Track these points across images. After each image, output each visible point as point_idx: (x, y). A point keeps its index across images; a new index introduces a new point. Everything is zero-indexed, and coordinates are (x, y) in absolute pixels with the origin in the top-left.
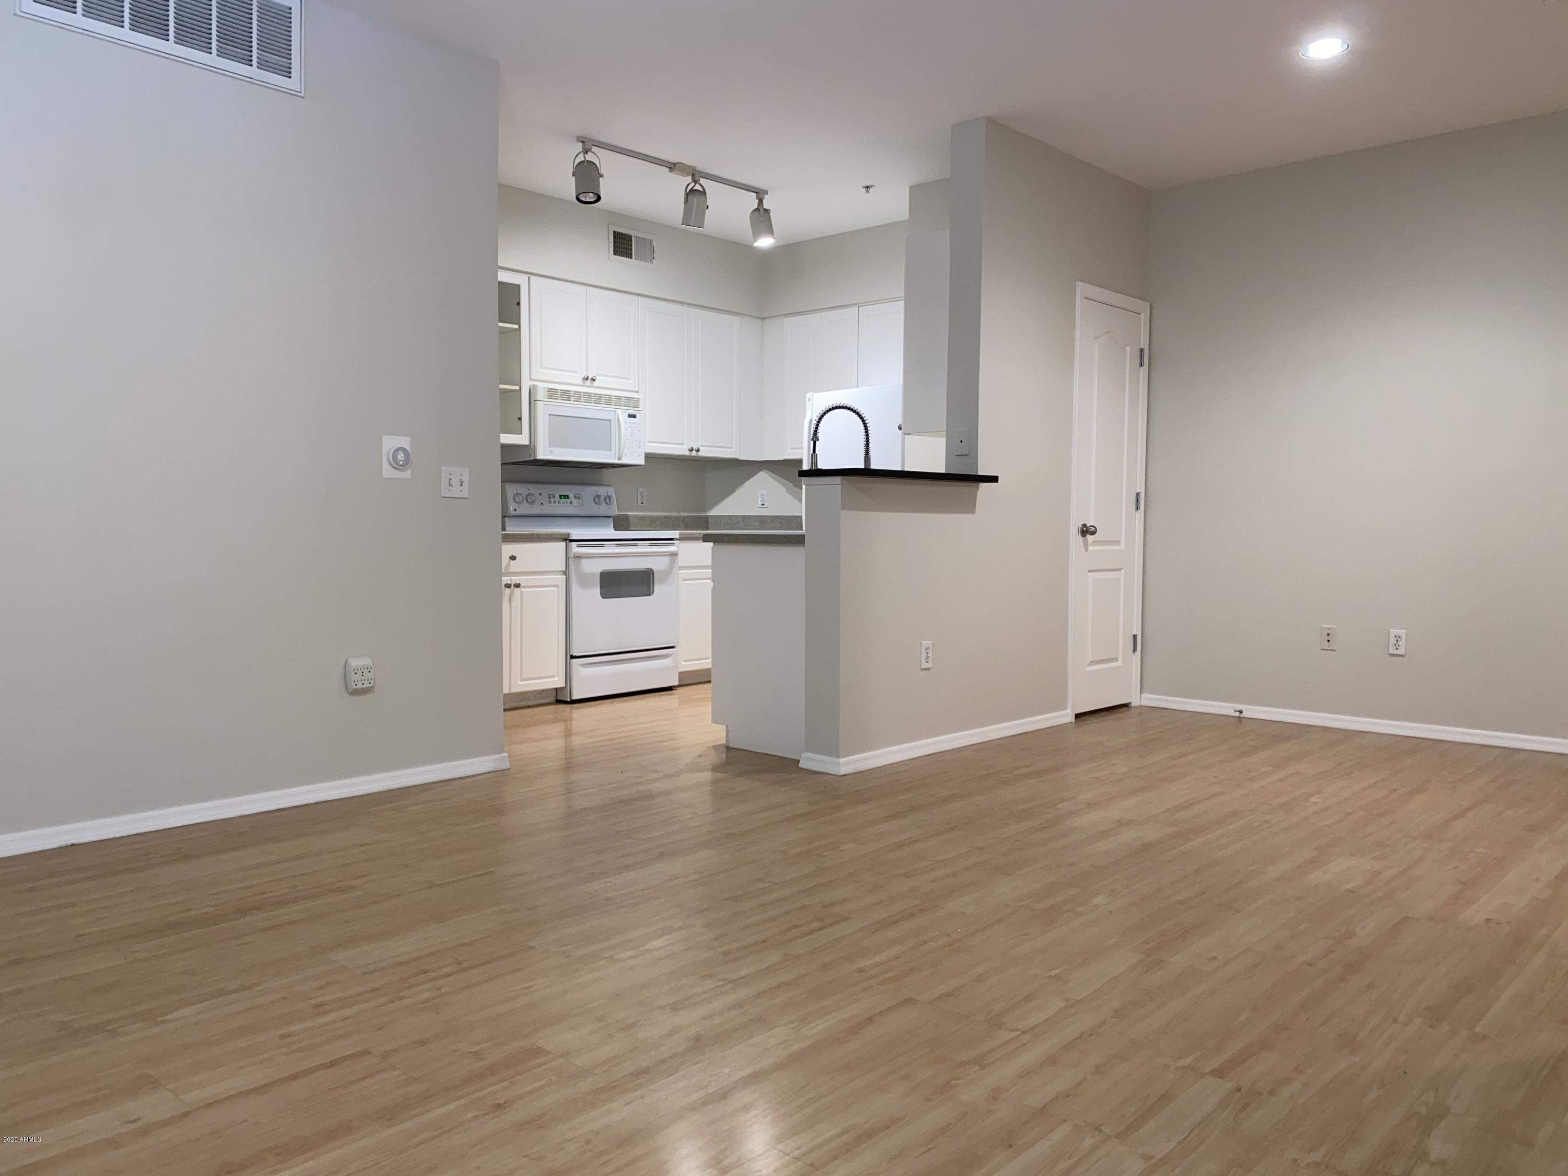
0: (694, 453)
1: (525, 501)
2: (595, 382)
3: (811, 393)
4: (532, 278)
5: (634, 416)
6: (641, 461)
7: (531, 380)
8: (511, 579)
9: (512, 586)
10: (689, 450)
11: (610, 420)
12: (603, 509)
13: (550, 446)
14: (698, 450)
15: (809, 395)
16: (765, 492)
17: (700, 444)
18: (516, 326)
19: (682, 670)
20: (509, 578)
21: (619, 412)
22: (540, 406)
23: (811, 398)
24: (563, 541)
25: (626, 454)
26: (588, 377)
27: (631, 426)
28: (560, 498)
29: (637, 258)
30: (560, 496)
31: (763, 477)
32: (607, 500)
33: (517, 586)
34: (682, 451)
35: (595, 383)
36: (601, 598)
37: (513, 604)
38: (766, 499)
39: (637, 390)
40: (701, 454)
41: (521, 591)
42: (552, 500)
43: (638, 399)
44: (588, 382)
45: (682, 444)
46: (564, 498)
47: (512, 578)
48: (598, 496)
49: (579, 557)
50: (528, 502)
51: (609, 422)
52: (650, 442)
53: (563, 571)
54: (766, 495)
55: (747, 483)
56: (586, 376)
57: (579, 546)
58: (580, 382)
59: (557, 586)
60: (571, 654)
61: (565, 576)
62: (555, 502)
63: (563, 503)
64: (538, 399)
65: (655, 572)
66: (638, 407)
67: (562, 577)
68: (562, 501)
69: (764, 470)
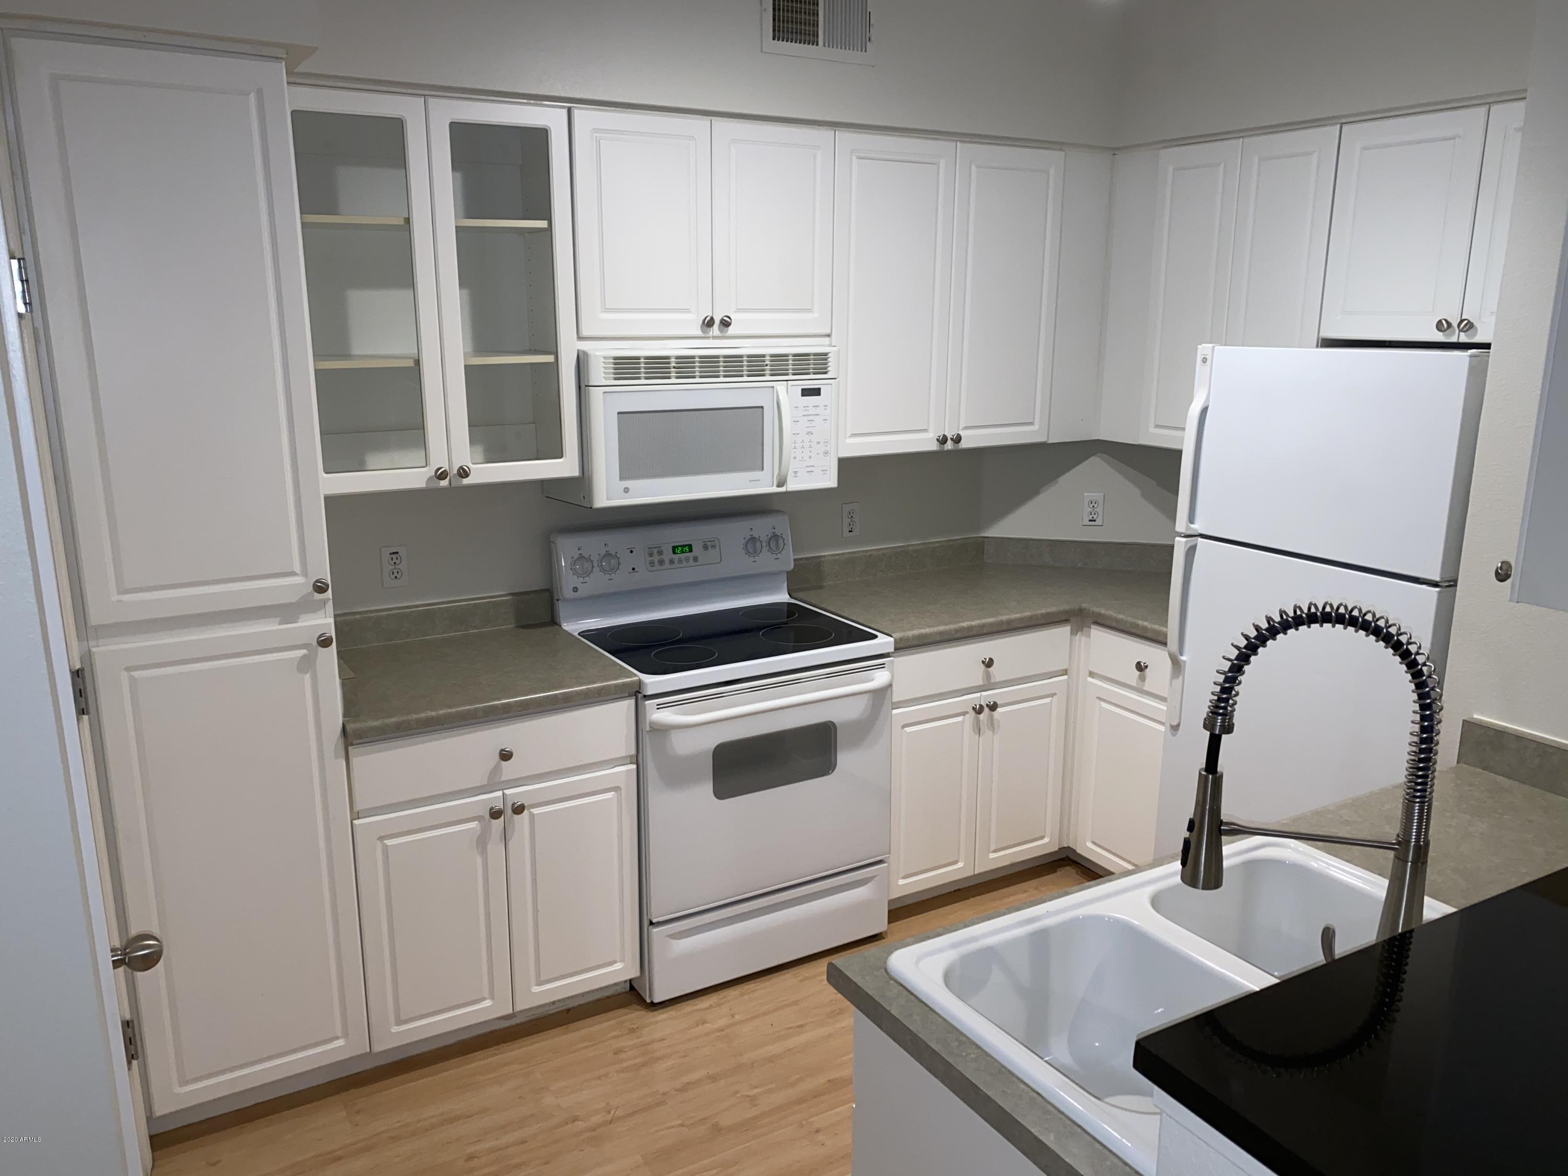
0: (949, 445)
1: (596, 569)
2: (730, 328)
4: (580, 114)
5: (816, 392)
6: (830, 480)
7: (580, 338)
8: (503, 794)
9: (509, 811)
10: (938, 440)
11: (762, 407)
12: (766, 561)
13: (621, 478)
14: (957, 440)
15: (1204, 349)
16: (1097, 496)
17: (962, 425)
18: (543, 224)
19: (895, 895)
20: (500, 793)
21: (781, 388)
22: (596, 397)
24: (630, 696)
25: (795, 473)
26: (712, 318)
27: (806, 413)
28: (674, 553)
29: (830, 43)
30: (674, 548)
31: (1095, 464)
32: (773, 545)
33: (519, 810)
34: (926, 443)
35: (731, 330)
36: (717, 800)
37: (511, 844)
38: (1099, 510)
39: (828, 331)
40: (964, 444)
41: (532, 816)
42: (656, 558)
43: (826, 354)
44: (715, 330)
45: (925, 430)
46: (682, 552)
47: (507, 792)
48: (753, 540)
49: (662, 730)
50: (603, 570)
51: (761, 409)
52: (854, 435)
53: (631, 756)
54: (1101, 503)
55: (1064, 480)
56: (708, 319)
57: (660, 707)
58: (699, 333)
59: (616, 789)
60: (649, 917)
61: (634, 766)
62: (661, 562)
63: (680, 561)
64: (591, 384)
65: (837, 727)
66: (826, 373)
67: (628, 771)
68: (676, 557)
69: (1099, 454)
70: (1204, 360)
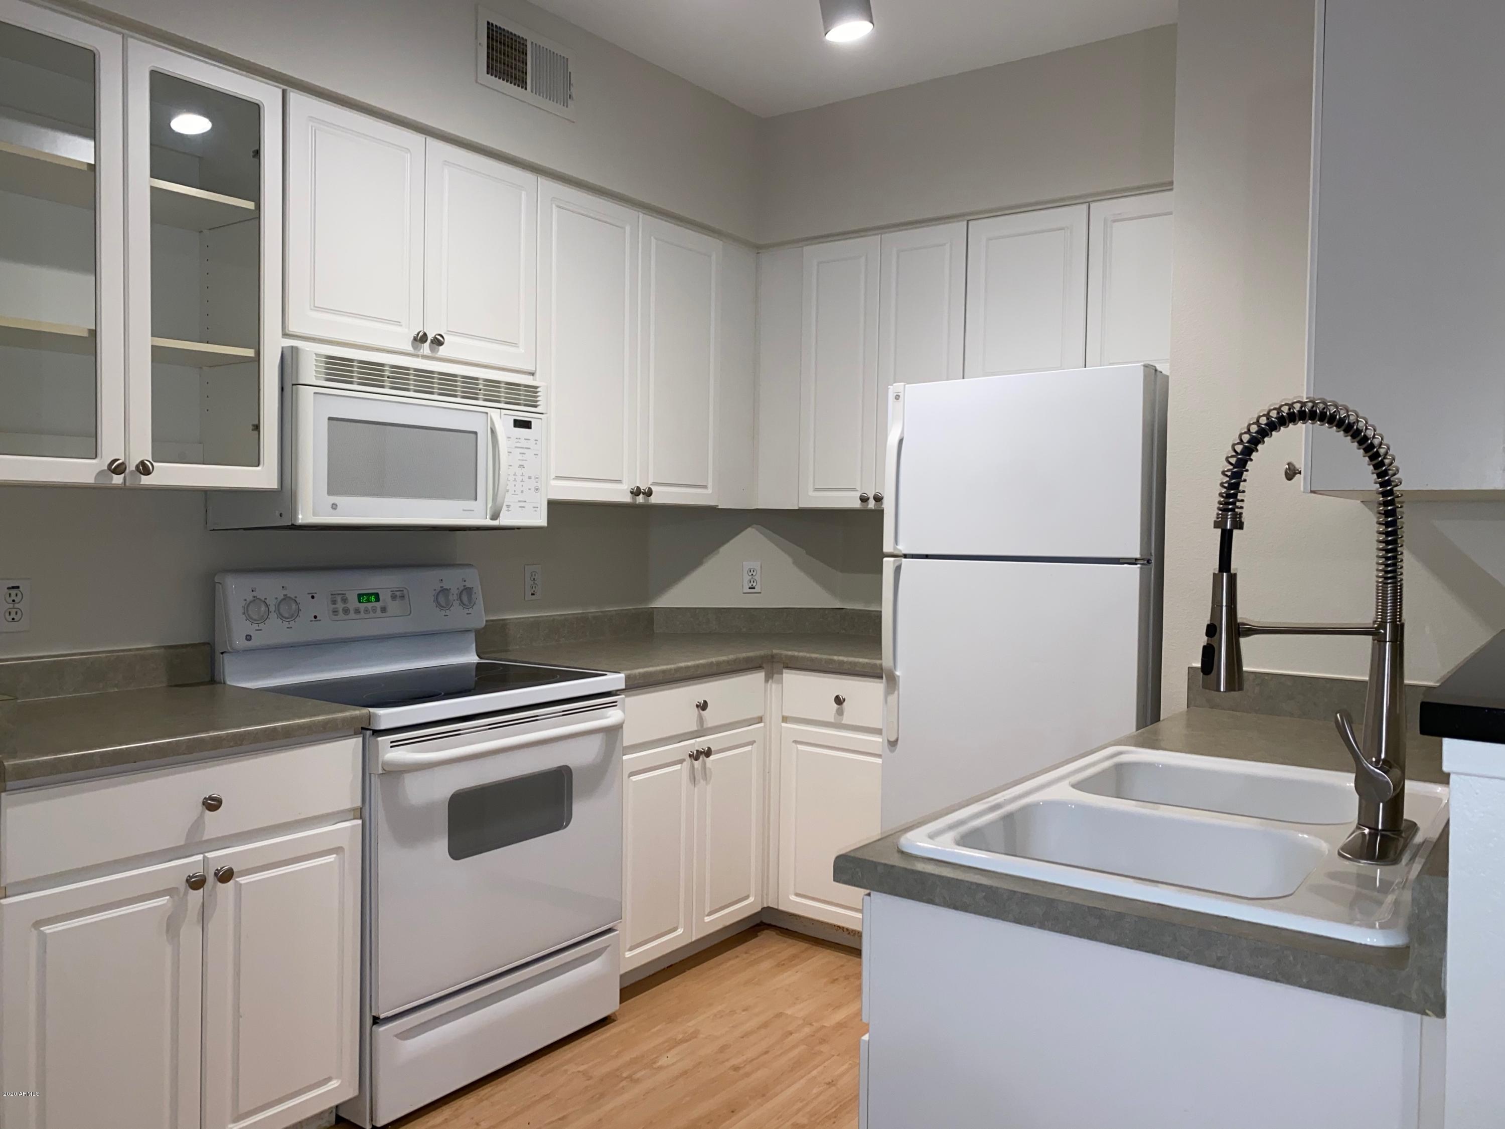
0: (640, 499)
1: (273, 615)
2: (441, 348)
3: (903, 384)
4: (294, 97)
5: (526, 425)
6: (540, 519)
7: (285, 335)
8: (204, 857)
9: (211, 879)
10: (632, 493)
11: (476, 433)
12: (458, 617)
13: (330, 493)
14: (649, 493)
15: (898, 387)
16: (756, 565)
17: (650, 483)
18: (250, 205)
19: (625, 968)
20: (200, 857)
21: (494, 414)
22: (306, 396)
23: (901, 395)
24: (356, 734)
25: (508, 506)
26: (425, 334)
27: (518, 445)
28: (360, 602)
29: (537, 91)
30: (360, 596)
31: (751, 536)
32: (465, 598)
33: (226, 876)
34: (620, 494)
35: (442, 351)
36: (452, 860)
37: (211, 927)
38: (757, 578)
39: (531, 368)
40: (653, 500)
41: (239, 886)
42: (340, 606)
43: (536, 387)
44: (426, 348)
45: (619, 481)
46: (368, 601)
47: (209, 855)
48: (445, 591)
49: (396, 772)
50: (281, 616)
51: (473, 435)
52: (557, 478)
53: (354, 810)
54: (759, 572)
55: (725, 550)
56: (421, 334)
57: (395, 744)
58: (409, 348)
59: (337, 850)
60: (374, 1014)
61: (360, 822)
62: (346, 611)
63: (367, 611)
64: (301, 382)
65: (573, 771)
66: (536, 406)
67: (353, 827)
68: (362, 606)
69: (755, 526)
70: (897, 397)
